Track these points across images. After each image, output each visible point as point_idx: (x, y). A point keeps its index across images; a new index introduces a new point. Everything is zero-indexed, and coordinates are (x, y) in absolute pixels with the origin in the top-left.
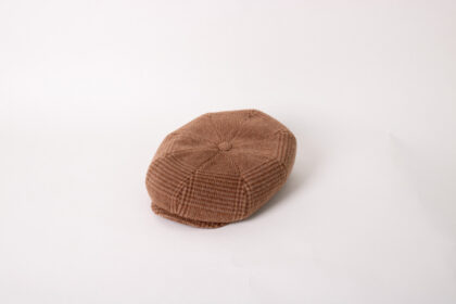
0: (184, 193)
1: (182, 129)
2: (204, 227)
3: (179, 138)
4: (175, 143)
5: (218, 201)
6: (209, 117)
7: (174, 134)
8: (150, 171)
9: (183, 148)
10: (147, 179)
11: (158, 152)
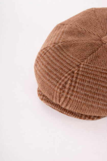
0: (67, 86)
1: (69, 20)
2: (85, 119)
3: (66, 28)
4: (63, 32)
5: (101, 97)
6: (94, 12)
7: (63, 24)
8: (38, 57)
9: (70, 38)
10: (36, 65)
11: (48, 40)
